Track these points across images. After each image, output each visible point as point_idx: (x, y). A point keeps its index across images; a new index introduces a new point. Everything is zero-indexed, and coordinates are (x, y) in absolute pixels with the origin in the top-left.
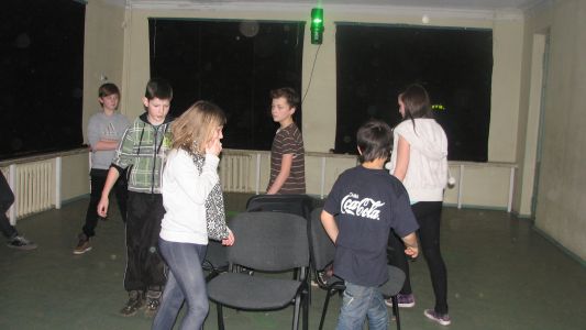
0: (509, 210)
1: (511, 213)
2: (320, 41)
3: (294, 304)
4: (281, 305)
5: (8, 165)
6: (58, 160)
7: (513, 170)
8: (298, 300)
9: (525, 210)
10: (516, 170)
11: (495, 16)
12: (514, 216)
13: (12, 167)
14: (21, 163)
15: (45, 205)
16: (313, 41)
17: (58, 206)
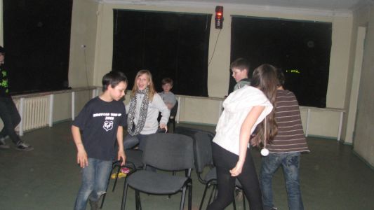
0: (339, 139)
1: (340, 142)
2: (221, 27)
3: (182, 191)
4: (174, 191)
5: (19, 98)
6: (52, 96)
7: (342, 114)
8: (185, 189)
9: (348, 140)
10: (344, 113)
11: (334, 14)
12: (342, 143)
13: (22, 99)
14: (28, 97)
15: (42, 124)
16: (217, 27)
17: (50, 125)
